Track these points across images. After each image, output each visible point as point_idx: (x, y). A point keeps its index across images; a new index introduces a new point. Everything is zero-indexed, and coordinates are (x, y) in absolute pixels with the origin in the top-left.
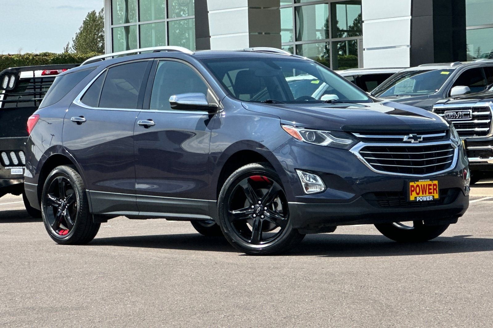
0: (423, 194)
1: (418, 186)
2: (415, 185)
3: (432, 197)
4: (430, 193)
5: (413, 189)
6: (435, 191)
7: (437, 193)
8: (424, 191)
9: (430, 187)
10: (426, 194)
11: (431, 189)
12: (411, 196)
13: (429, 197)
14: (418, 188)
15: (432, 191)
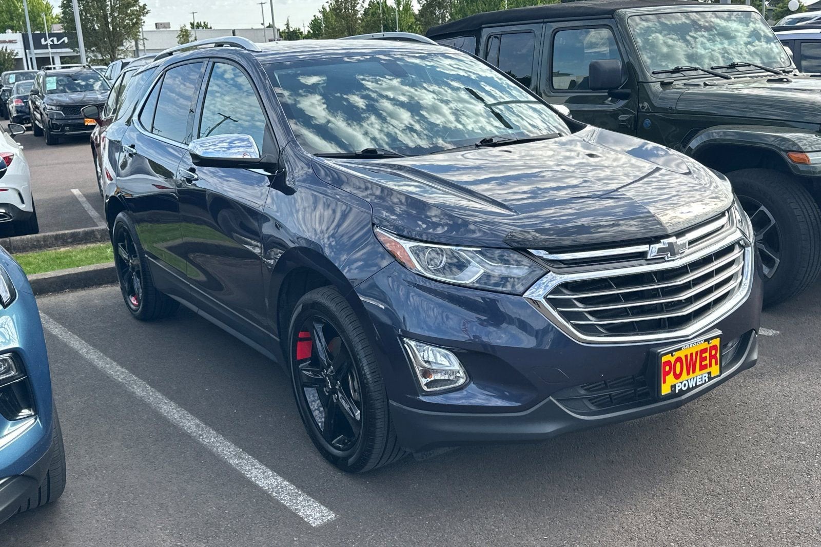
0: (688, 373)
1: (679, 359)
2: (673, 360)
3: (707, 375)
4: (703, 367)
5: (667, 368)
6: (713, 361)
7: (716, 364)
8: (691, 368)
9: (704, 355)
10: (694, 371)
11: (705, 358)
12: (663, 385)
13: (701, 376)
14: (678, 365)
15: (707, 362)
